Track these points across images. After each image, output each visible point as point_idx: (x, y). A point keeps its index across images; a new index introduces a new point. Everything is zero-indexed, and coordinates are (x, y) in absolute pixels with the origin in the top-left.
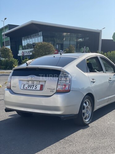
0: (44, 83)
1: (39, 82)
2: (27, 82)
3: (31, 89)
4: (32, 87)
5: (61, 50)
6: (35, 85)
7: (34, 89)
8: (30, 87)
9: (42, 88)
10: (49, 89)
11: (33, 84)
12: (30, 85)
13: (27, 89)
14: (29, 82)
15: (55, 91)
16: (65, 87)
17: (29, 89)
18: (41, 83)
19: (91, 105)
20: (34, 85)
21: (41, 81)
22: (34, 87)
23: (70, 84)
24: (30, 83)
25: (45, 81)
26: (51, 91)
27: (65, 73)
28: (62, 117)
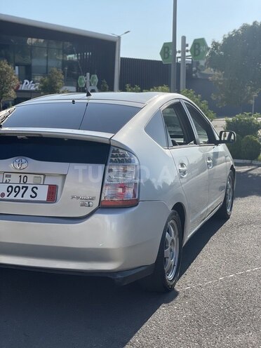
0: (60, 179)
1: (42, 176)
2: (5, 179)
3: (19, 197)
4: (22, 191)
5: (26, 81)
6: (30, 187)
7: (27, 197)
8: (13, 193)
9: (52, 195)
10: (78, 198)
11: (25, 183)
12: (14, 186)
13: (5, 197)
14: (10, 176)
15: (95, 204)
16: (124, 191)
17: (12, 197)
18: (50, 181)
19: (177, 233)
20: (27, 188)
21: (50, 175)
22: (29, 192)
23: (137, 181)
24: (15, 179)
25: (65, 176)
26: (82, 205)
27: (120, 151)
28: (118, 279)
